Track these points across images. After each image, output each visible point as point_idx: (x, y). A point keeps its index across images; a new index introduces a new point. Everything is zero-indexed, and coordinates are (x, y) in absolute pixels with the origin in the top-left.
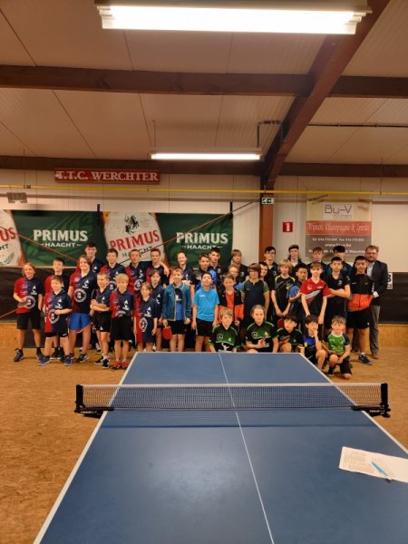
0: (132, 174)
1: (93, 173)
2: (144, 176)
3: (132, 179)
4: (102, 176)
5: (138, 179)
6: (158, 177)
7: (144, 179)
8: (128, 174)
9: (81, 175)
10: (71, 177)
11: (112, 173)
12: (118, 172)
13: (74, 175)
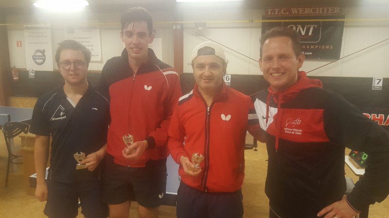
0: (321, 9)
1: (292, 9)
2: (330, 10)
3: (321, 12)
4: (299, 12)
5: (325, 12)
6: (340, 10)
7: (330, 12)
8: (318, 9)
9: (284, 11)
10: (276, 13)
11: (306, 9)
12: (310, 9)
13: (279, 11)
